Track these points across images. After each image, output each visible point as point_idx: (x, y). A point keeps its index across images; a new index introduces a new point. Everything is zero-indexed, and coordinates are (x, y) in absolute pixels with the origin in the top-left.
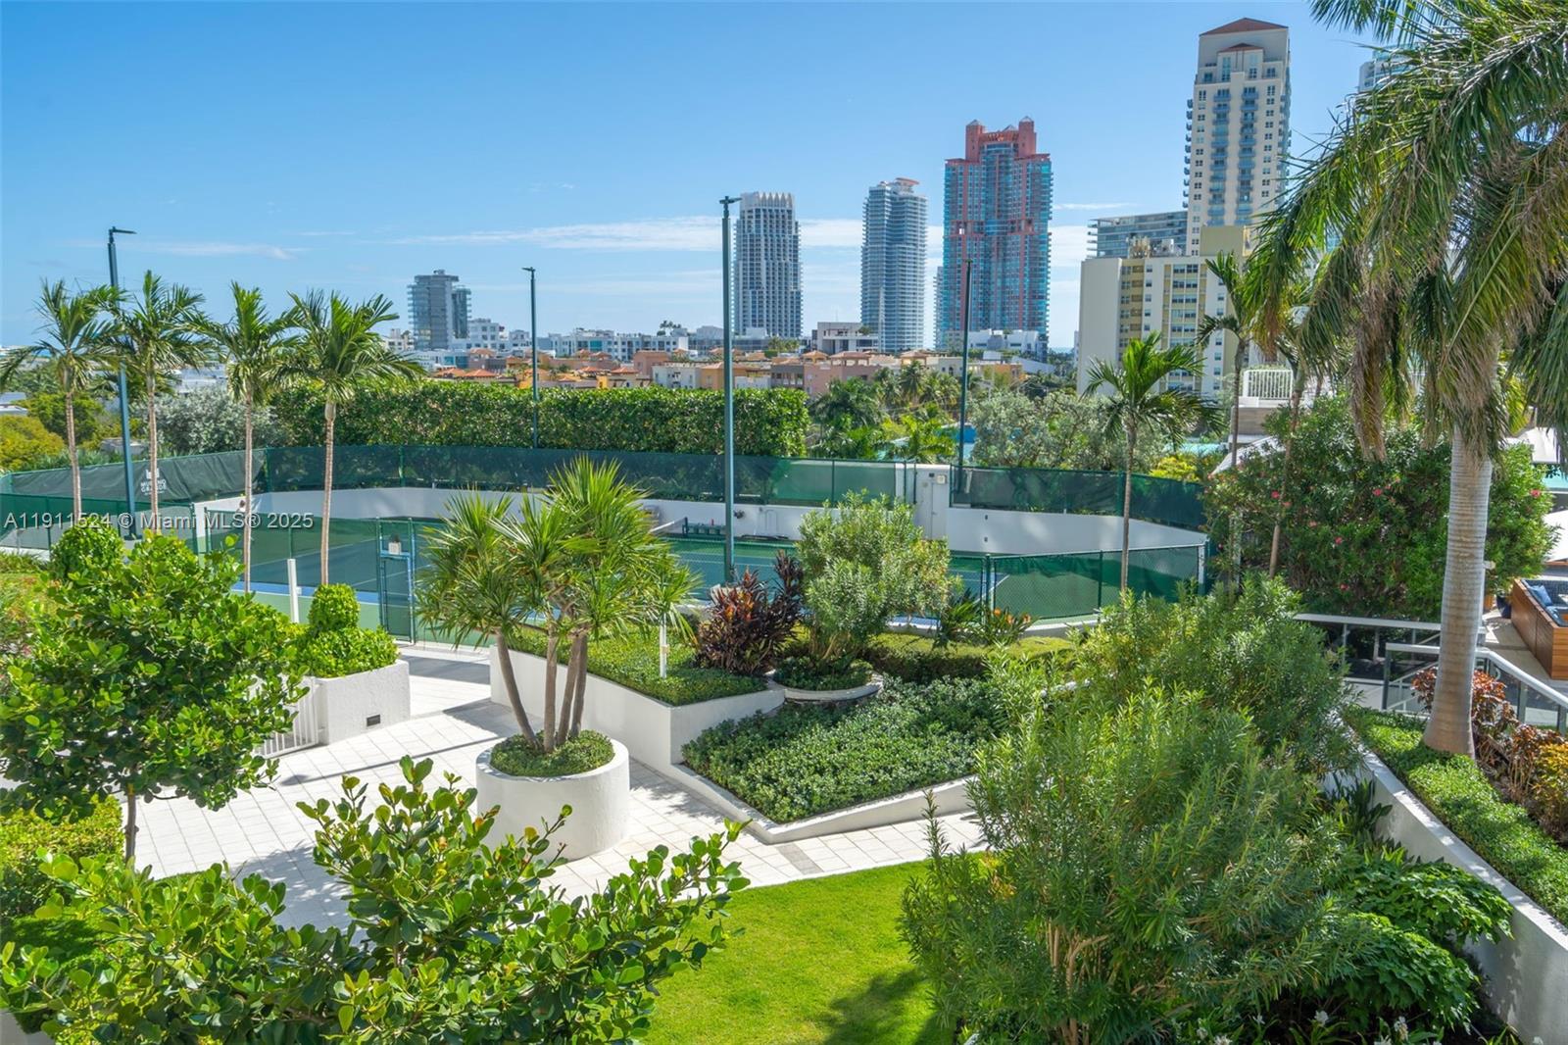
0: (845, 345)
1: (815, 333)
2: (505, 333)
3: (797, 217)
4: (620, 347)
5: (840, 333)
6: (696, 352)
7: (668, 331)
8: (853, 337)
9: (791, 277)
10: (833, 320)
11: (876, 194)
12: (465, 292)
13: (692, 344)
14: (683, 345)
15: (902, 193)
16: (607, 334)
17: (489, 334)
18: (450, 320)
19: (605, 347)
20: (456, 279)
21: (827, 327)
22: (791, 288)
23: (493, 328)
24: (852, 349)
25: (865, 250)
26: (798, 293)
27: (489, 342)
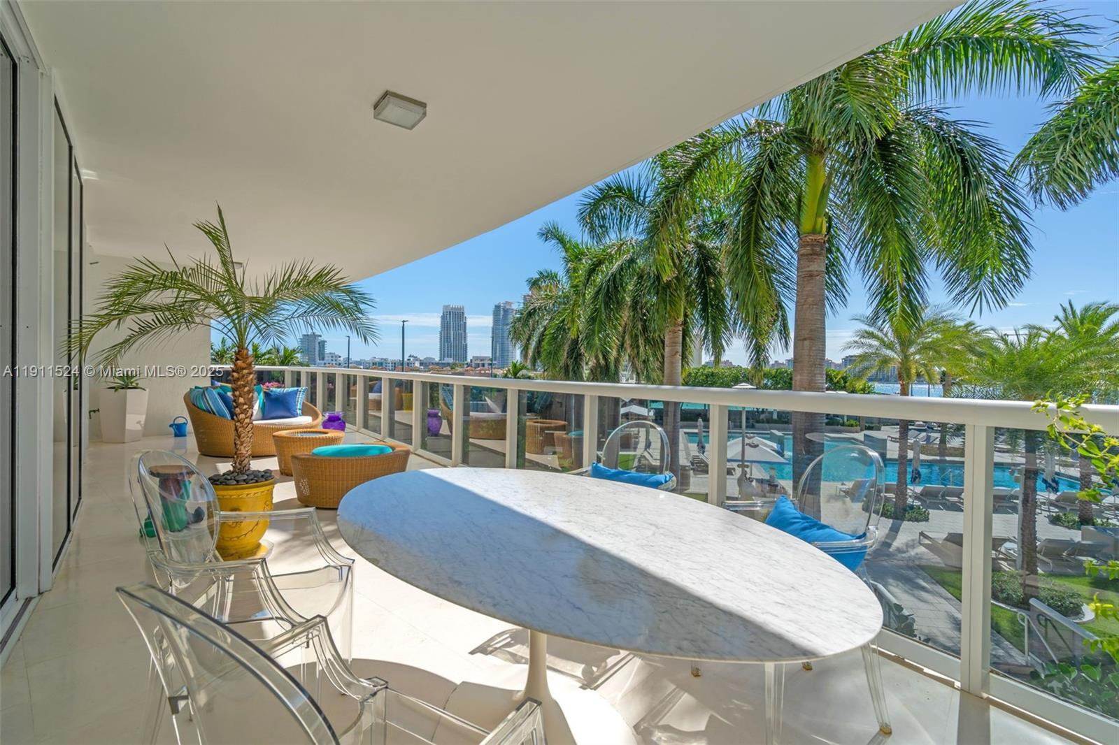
0: (483, 365)
1: (471, 360)
2: (342, 359)
3: (465, 315)
4: (390, 365)
5: (481, 360)
6: (422, 367)
7: (412, 359)
8: (487, 362)
9: (463, 338)
10: (478, 355)
11: (497, 307)
12: (324, 342)
13: (421, 364)
14: (417, 364)
15: (507, 307)
16: (385, 360)
17: (334, 359)
18: (317, 353)
19: (384, 365)
20: (320, 336)
21: (476, 358)
22: (463, 343)
23: (336, 357)
24: (486, 366)
25: (493, 328)
26: (466, 345)
27: (334, 362)
